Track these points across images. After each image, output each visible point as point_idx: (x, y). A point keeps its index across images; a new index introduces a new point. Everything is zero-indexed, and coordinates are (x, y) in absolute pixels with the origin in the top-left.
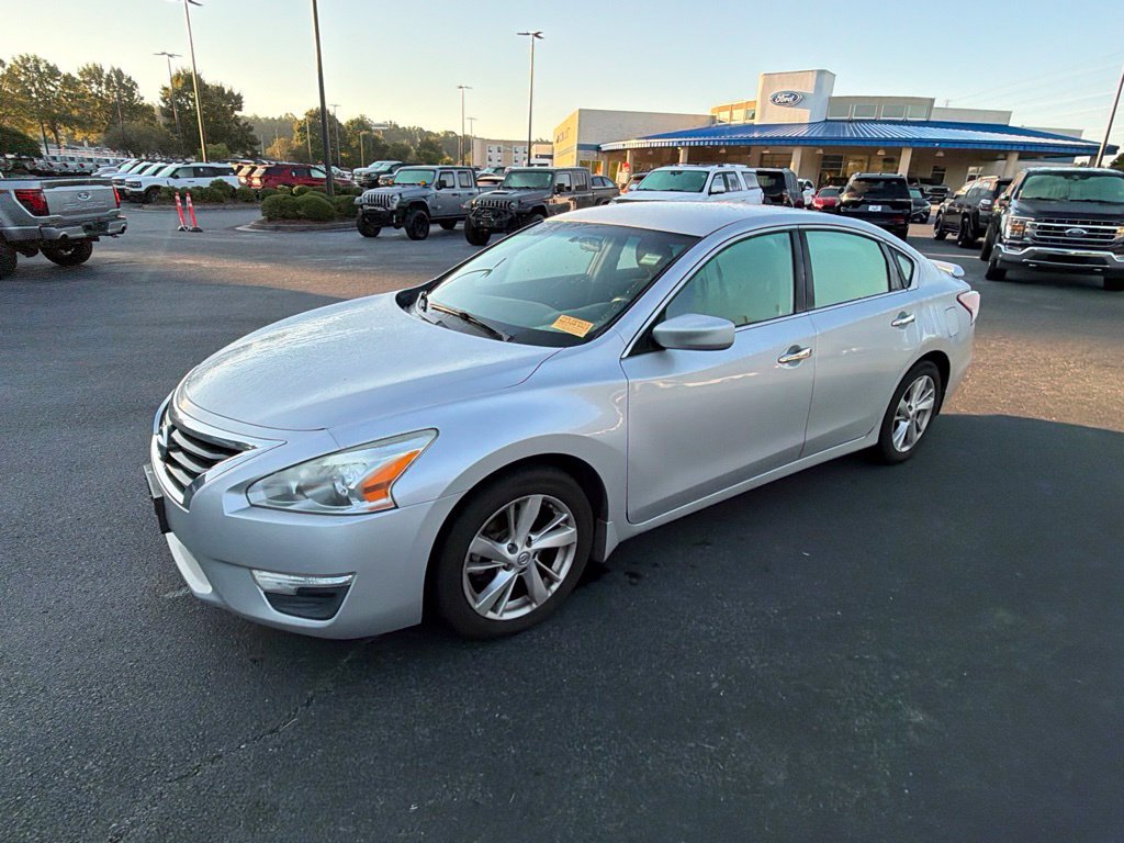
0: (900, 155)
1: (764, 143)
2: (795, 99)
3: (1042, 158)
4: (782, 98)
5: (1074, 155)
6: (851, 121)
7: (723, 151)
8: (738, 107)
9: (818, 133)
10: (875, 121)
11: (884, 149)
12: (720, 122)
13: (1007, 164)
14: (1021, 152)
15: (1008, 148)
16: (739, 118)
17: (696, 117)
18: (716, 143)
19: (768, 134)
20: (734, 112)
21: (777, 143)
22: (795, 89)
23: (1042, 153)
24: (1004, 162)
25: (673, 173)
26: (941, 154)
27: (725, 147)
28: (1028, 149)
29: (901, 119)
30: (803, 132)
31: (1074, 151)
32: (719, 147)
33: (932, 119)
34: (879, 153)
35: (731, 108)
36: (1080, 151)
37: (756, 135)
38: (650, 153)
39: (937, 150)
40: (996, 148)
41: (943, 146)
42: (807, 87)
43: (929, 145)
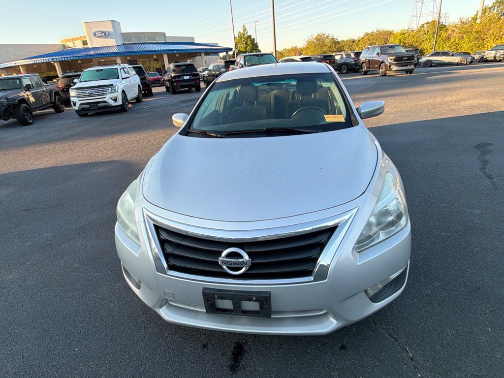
0: (163, 57)
1: (101, 56)
2: (105, 35)
3: (211, 54)
4: (98, 34)
5: (219, 52)
6: (135, 44)
7: (79, 62)
8: (77, 39)
9: (123, 50)
10: (145, 43)
11: (156, 55)
12: (68, 47)
13: (202, 58)
14: (204, 52)
15: (200, 51)
16: (79, 45)
17: (53, 45)
18: (75, 58)
19: (98, 52)
20: (75, 42)
21: (107, 56)
22: (104, 30)
23: (211, 52)
24: (200, 57)
25: (97, 71)
26: (178, 55)
27: (80, 60)
28: (206, 51)
29: (155, 42)
30: (115, 50)
31: (219, 51)
32: (77, 60)
33: (167, 41)
34: (154, 57)
35: (73, 40)
36: (221, 51)
37: (92, 53)
38: (35, 66)
39: (176, 54)
40: (196, 51)
41: (178, 52)
42: (109, 29)
43: (173, 52)
